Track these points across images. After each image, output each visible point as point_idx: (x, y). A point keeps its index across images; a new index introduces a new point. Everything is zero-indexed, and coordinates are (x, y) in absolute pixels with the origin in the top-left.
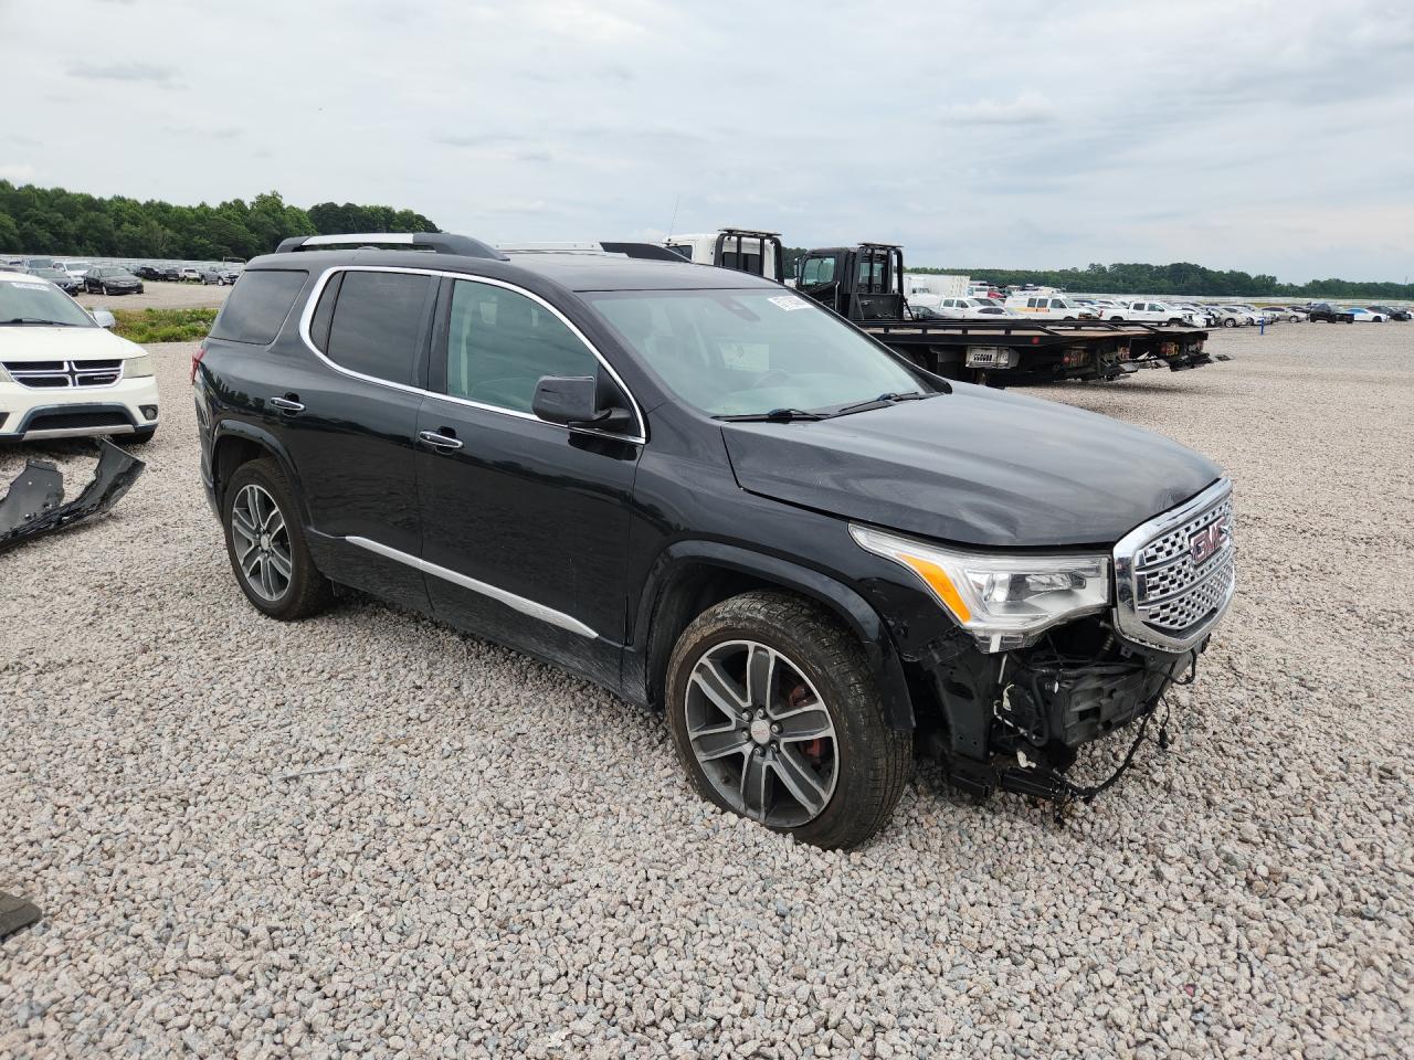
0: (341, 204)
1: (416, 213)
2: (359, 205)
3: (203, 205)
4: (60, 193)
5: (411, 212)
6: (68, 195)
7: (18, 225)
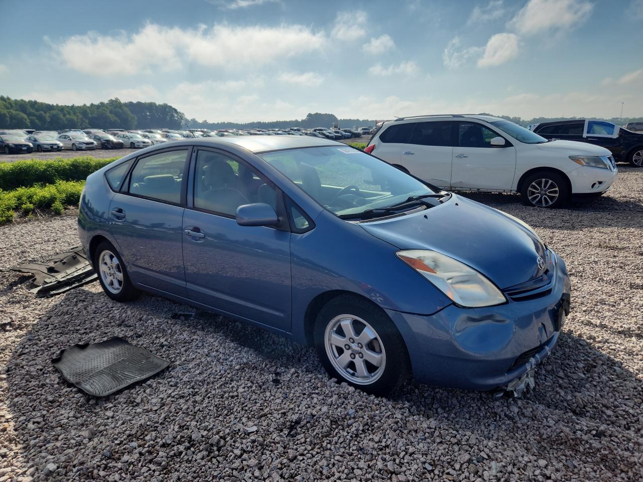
0: (135, 102)
1: (169, 105)
2: (143, 102)
3: (85, 105)
4: (35, 102)
5: (167, 104)
6: (39, 103)
7: (28, 118)
